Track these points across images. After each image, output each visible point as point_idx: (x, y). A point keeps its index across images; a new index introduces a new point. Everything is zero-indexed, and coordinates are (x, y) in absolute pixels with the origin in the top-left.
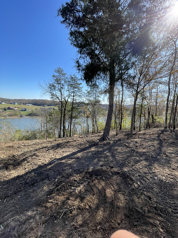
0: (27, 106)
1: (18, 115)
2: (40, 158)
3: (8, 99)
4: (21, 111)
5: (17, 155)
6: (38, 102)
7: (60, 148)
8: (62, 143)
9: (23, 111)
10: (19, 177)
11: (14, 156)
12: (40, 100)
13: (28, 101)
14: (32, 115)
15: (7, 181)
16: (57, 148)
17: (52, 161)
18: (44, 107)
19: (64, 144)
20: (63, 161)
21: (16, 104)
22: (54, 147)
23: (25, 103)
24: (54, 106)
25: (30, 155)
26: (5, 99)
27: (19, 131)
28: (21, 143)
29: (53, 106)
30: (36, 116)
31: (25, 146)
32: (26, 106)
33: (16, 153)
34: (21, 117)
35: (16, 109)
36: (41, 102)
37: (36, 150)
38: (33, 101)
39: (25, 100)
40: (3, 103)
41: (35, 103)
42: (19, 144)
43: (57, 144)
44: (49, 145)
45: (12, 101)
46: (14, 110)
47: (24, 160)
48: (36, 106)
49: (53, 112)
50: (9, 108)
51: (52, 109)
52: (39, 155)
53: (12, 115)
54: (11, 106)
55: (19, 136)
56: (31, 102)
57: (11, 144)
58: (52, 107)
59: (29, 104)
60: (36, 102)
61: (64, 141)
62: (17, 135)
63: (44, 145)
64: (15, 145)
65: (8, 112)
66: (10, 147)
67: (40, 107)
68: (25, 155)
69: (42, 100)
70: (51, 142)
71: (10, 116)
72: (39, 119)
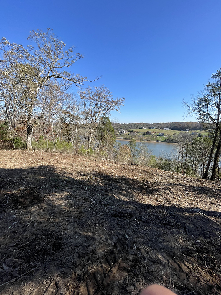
0: (165, 130)
1: (155, 140)
2: (175, 197)
3: (148, 124)
4: (158, 136)
5: (150, 182)
6: (178, 125)
7: (206, 195)
8: (210, 188)
9: (160, 136)
10: (151, 206)
11: (147, 182)
12: (181, 123)
13: (166, 124)
14: (169, 141)
15: (140, 203)
16: (200, 193)
17: (193, 208)
18: (184, 132)
19: (213, 192)
20: (212, 218)
21: (154, 128)
22: (196, 190)
23: (162, 127)
24: (201, 130)
25: (163, 187)
26: (145, 123)
27: (154, 157)
28: (154, 170)
29: (199, 131)
30: (174, 142)
31: (158, 174)
32: (163, 130)
33: (149, 180)
34: (156, 142)
35: (153, 133)
36: (181, 125)
37: (171, 184)
38: (172, 125)
39: (163, 123)
40: (143, 128)
41: (174, 127)
42: (152, 171)
43: (201, 187)
44: (188, 184)
45: (151, 126)
46: (151, 134)
47: (156, 190)
48: (174, 130)
49: (198, 138)
50: (148, 133)
51: (197, 135)
52: (173, 192)
53: (149, 140)
54: (150, 131)
55: (153, 163)
56: (169, 126)
57: (145, 169)
58: (197, 131)
59: (167, 129)
60: (176, 125)
61: (214, 186)
62: (152, 161)
63: (181, 182)
64: (149, 171)
65: (146, 137)
66: (145, 171)
67: (180, 132)
68: (158, 185)
69: (183, 123)
70: (191, 180)
71: (147, 140)
72: (177, 147)
